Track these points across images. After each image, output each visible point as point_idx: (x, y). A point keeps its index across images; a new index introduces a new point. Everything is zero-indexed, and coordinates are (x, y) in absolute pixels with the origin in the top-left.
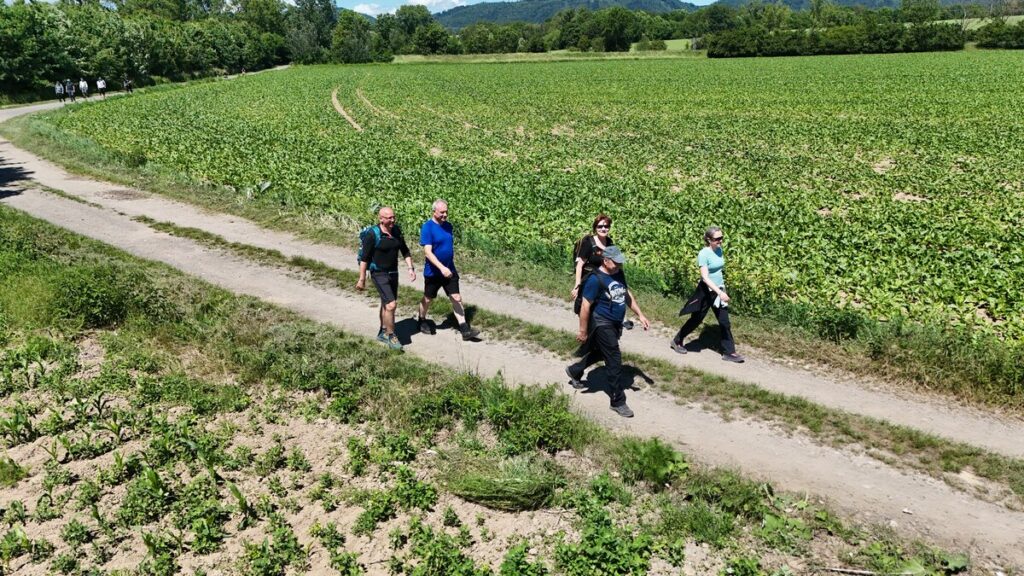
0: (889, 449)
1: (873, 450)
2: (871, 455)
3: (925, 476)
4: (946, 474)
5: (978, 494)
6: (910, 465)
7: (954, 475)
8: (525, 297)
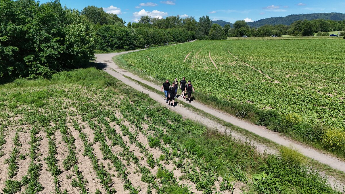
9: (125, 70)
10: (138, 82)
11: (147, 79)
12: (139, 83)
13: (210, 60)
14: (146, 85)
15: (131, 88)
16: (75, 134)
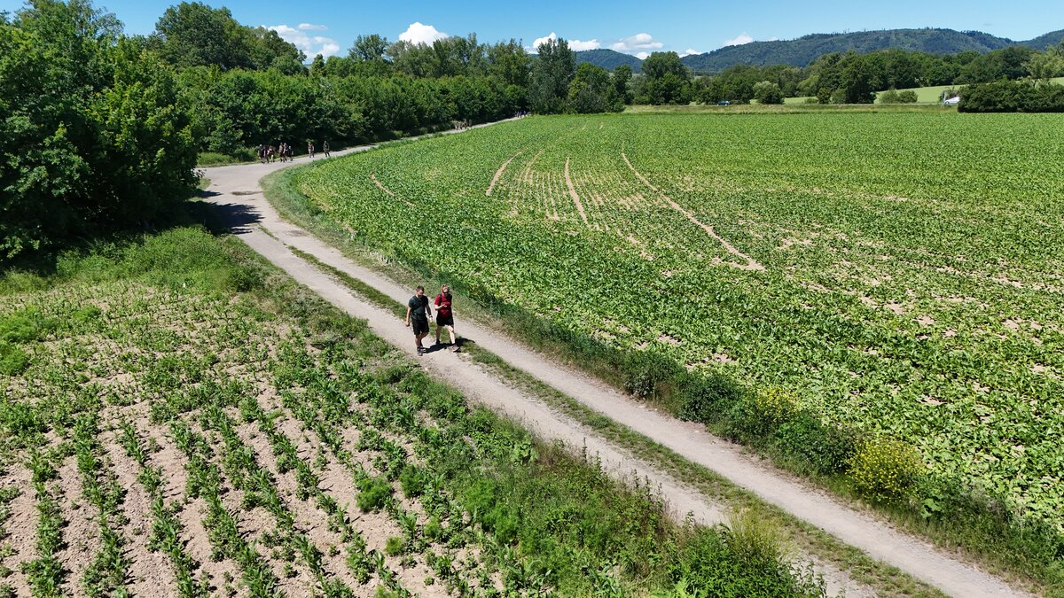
9: (299, 229)
10: (338, 273)
11: (367, 263)
12: (343, 277)
13: (566, 188)
14: (363, 284)
15: (312, 297)
16: (126, 472)
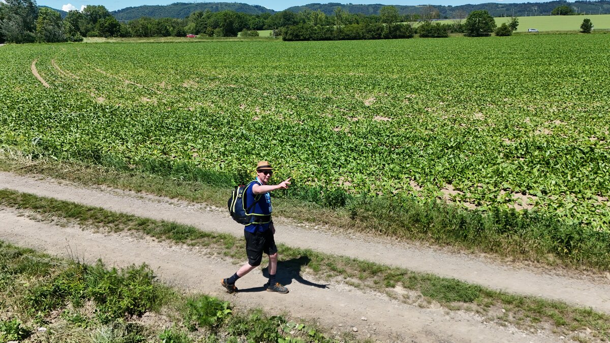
0: (357, 278)
1: (348, 279)
2: (347, 283)
3: (375, 293)
4: (387, 289)
5: (404, 300)
6: (368, 286)
7: (391, 289)
8: (142, 198)
